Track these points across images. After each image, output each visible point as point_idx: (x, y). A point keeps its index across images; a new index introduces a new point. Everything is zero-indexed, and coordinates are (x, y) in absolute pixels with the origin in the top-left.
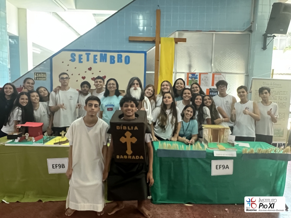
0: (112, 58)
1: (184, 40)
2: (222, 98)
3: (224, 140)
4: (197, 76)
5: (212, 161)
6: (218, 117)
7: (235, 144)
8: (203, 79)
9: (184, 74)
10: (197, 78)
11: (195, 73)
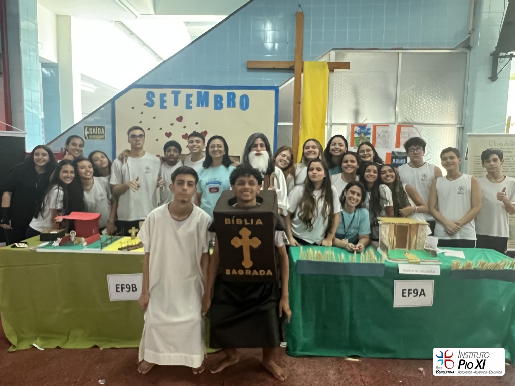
0: (218, 99)
1: (346, 66)
2: (415, 169)
3: (418, 245)
4: (369, 129)
5: (395, 281)
6: (406, 204)
7: (437, 253)
8: (381, 136)
9: (345, 126)
10: (370, 134)
11: (366, 125)
